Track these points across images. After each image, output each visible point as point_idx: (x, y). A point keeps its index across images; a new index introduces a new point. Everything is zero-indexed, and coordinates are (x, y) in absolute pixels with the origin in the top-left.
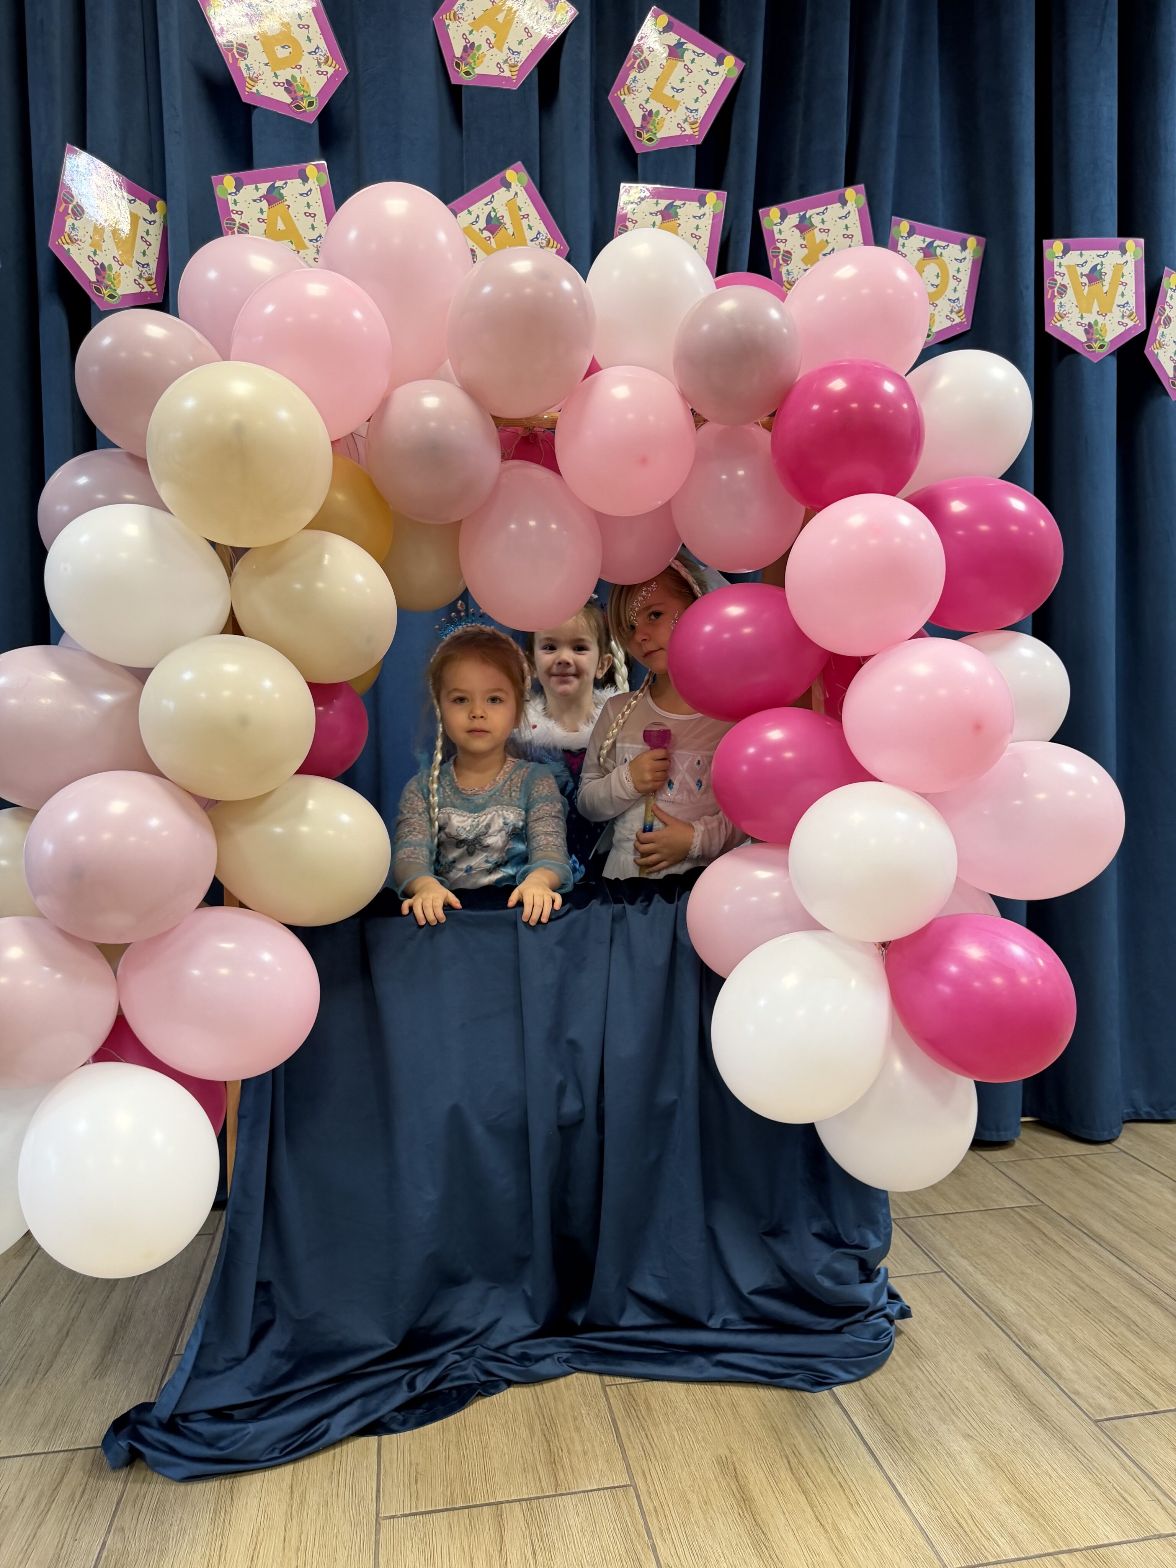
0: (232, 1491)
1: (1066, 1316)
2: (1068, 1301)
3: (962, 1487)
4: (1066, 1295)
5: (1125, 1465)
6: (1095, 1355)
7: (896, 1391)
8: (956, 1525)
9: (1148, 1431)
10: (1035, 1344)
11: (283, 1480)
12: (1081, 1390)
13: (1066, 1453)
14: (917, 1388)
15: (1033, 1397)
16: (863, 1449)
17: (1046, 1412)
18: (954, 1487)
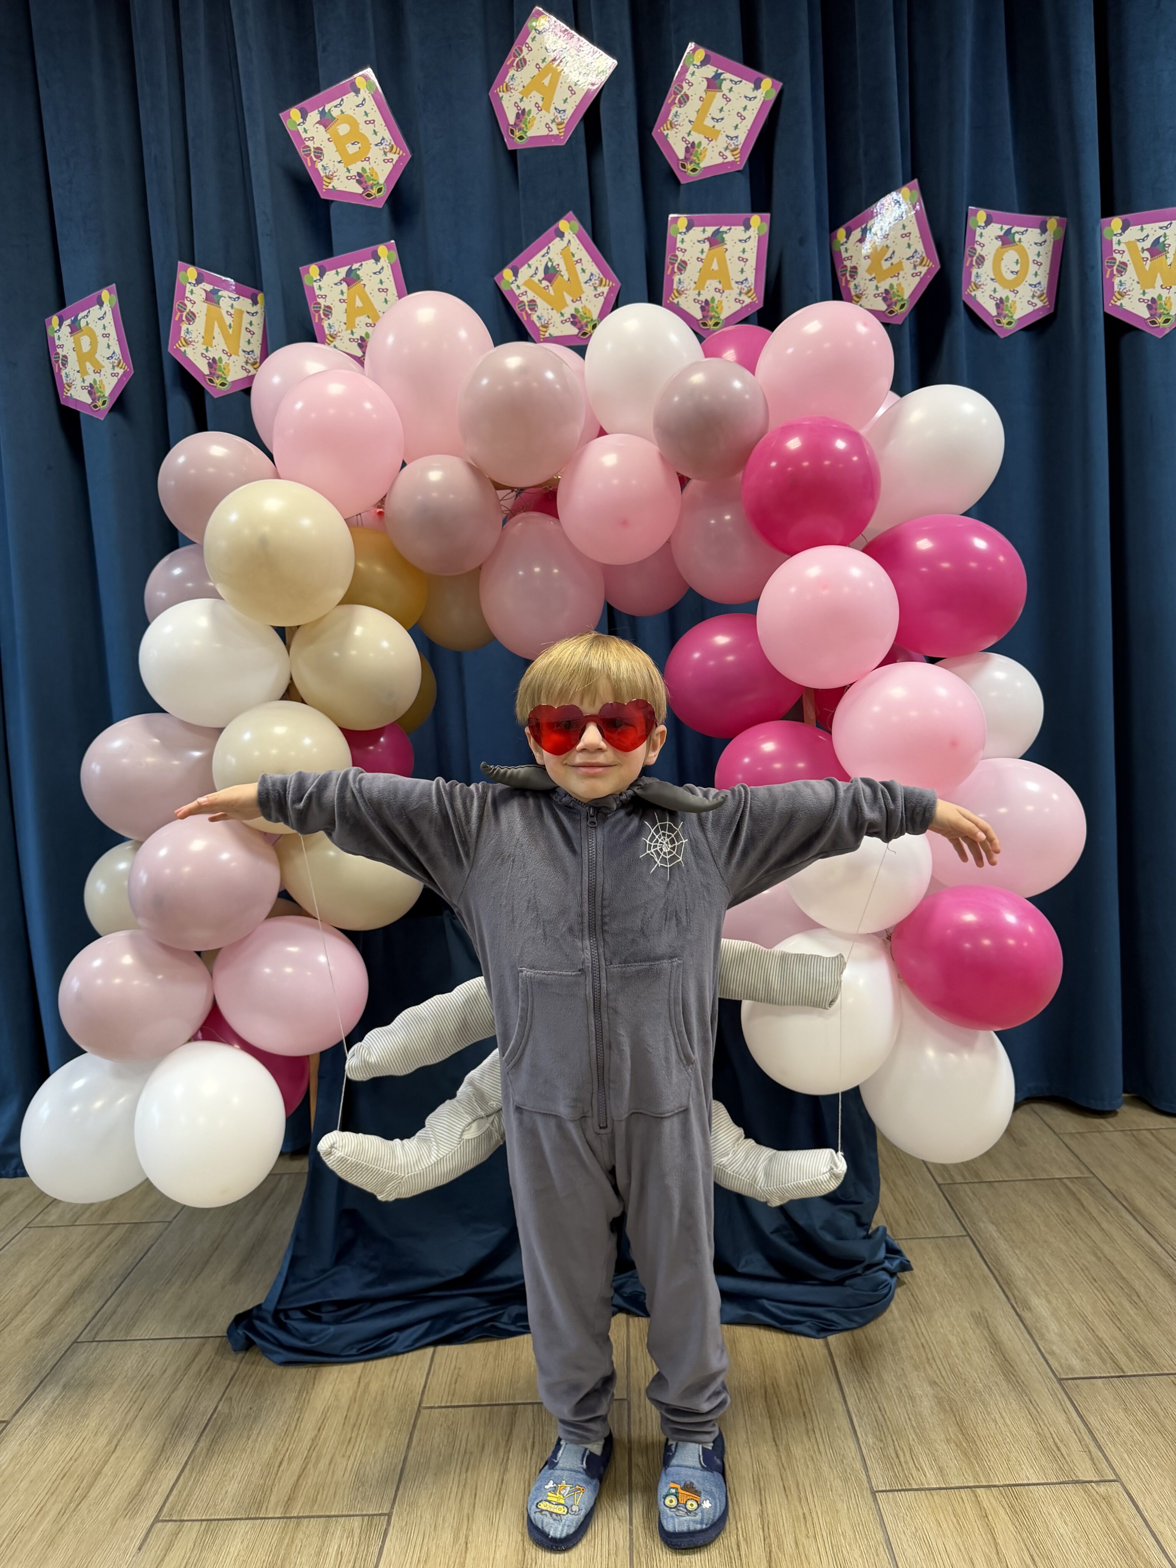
0: (315, 1378)
1: (1071, 1284)
2: (1080, 1270)
3: (912, 1426)
4: (1079, 1263)
5: (1072, 1420)
6: (1085, 1320)
7: (883, 1340)
8: (894, 1455)
9: (1106, 1392)
10: (1030, 1308)
11: (355, 1372)
12: (1057, 1351)
13: (1020, 1405)
14: (903, 1338)
15: (1008, 1354)
16: (835, 1387)
17: (1016, 1367)
18: (905, 1424)
